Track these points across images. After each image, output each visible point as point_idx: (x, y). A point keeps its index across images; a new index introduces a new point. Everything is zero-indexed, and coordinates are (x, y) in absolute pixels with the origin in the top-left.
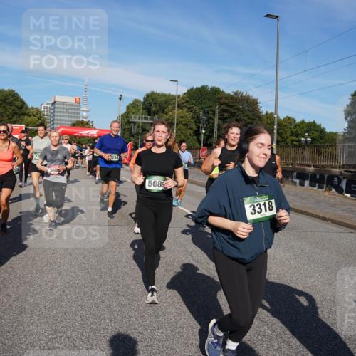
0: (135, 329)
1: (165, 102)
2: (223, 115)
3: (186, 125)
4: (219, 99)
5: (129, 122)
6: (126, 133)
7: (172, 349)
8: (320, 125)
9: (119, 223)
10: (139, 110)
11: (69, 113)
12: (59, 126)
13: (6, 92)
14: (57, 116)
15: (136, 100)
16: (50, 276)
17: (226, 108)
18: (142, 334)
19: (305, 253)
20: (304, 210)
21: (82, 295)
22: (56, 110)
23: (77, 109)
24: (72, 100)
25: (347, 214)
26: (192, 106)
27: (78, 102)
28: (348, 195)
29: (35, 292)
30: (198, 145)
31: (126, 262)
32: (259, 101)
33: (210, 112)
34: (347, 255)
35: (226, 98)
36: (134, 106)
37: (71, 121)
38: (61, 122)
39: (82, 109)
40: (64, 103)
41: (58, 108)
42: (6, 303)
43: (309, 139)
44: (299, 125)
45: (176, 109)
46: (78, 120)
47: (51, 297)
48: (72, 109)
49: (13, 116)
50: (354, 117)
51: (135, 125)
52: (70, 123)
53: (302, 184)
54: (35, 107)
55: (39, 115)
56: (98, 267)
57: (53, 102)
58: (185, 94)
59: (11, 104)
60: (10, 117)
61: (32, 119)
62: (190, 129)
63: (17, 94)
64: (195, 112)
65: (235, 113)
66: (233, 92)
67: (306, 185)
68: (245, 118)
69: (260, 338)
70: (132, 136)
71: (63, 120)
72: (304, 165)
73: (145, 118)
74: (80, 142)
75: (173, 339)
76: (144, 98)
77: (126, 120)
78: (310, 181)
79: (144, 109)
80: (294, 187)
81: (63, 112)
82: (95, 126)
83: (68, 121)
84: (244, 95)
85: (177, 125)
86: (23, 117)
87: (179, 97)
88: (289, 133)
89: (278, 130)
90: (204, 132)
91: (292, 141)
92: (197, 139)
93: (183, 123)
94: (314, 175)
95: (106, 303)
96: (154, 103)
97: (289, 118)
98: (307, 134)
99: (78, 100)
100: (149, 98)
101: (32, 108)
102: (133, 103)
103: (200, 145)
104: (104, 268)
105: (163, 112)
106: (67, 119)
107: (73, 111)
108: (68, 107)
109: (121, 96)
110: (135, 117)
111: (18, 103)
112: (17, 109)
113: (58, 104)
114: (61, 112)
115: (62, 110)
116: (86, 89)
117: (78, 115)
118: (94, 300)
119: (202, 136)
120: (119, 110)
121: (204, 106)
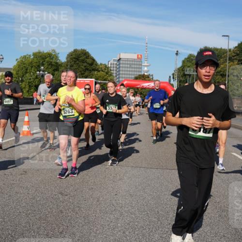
1: (218, 56)
5: (185, 75)
11: (132, 68)
12: (123, 79)
13: (79, 51)
14: (122, 71)
15: (190, 55)
21: (141, 237)
22: (121, 65)
23: (140, 65)
24: (135, 56)
27: (140, 59)
29: (98, 232)
36: (189, 59)
37: (134, 74)
38: (128, 76)
39: (143, 64)
40: (128, 60)
41: (123, 64)
46: (140, 74)
47: (112, 238)
48: (134, 64)
49: (85, 71)
51: (190, 77)
52: (133, 76)
54: (103, 63)
55: (106, 71)
56: (156, 210)
57: (119, 58)
58: (236, 47)
59: (83, 61)
60: (83, 72)
61: (101, 73)
63: (88, 52)
71: (127, 74)
77: (182, 73)
81: (127, 67)
83: (132, 75)
86: (93, 72)
87: (230, 50)
99: (139, 56)
101: (101, 64)
102: (188, 58)
106: (131, 73)
107: (136, 66)
108: (131, 63)
109: (177, 51)
110: (190, 70)
111: (89, 61)
112: (88, 65)
113: (123, 61)
114: (125, 67)
115: (126, 66)
116: (147, 46)
117: (140, 70)
120: (176, 64)
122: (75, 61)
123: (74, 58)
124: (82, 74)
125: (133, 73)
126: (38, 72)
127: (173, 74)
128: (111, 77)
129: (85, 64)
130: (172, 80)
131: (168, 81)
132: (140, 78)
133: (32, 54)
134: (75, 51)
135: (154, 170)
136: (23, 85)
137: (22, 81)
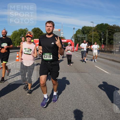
1: (89, 30)
2: (109, 33)
3: (96, 37)
4: (108, 27)
5: (77, 37)
6: (76, 40)
7: (93, 116)
9: (74, 72)
10: (80, 33)
15: (79, 29)
17: (110, 31)
23: (59, 33)
26: (98, 30)
27: (60, 31)
30: (101, 44)
31: (77, 85)
33: (105, 32)
35: (110, 27)
36: (78, 31)
39: (61, 33)
42: (38, 98)
45: (93, 32)
48: (58, 33)
49: (39, 36)
51: (79, 38)
58: (96, 26)
59: (38, 32)
60: (38, 36)
62: (98, 38)
63: (40, 29)
64: (99, 33)
65: (114, 32)
66: (113, 25)
70: (78, 41)
73: (83, 35)
75: (93, 112)
76: (82, 29)
79: (82, 32)
82: (65, 38)
84: (117, 26)
85: (93, 37)
87: (94, 27)
90: (103, 39)
93: (96, 36)
95: (71, 99)
96: (85, 30)
99: (60, 30)
100: (84, 28)
103: (102, 43)
105: (88, 33)
107: (58, 34)
108: (56, 32)
109: (74, 28)
111: (40, 32)
112: (40, 34)
116: (62, 26)
117: (60, 35)
118: (66, 98)
119: (102, 41)
120: (74, 33)
121: (102, 30)
122: (35, 32)
123: (35, 31)
124: (38, 37)
126: (21, 37)
127: (73, 37)
129: (39, 33)
130: (72, 39)
131: (71, 39)
133: (18, 30)
134: (35, 28)
135: (66, 73)
136: (15, 42)
137: (15, 40)
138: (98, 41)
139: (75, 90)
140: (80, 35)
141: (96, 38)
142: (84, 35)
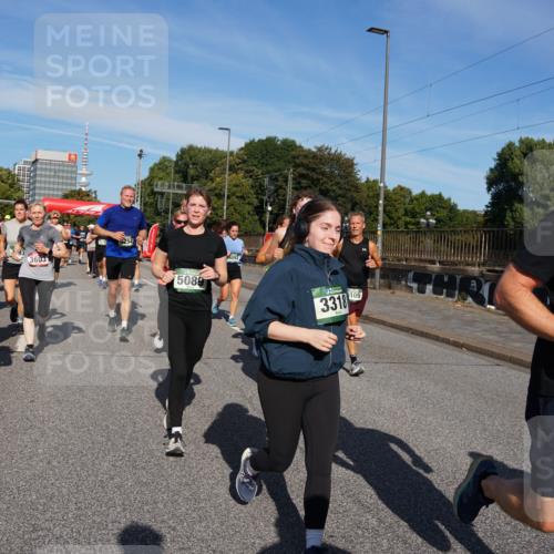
0: (163, 521)
1: (211, 162)
2: (299, 183)
3: (242, 197)
4: (294, 157)
5: (153, 193)
6: (148, 209)
8: (450, 199)
10: (168, 174)
11: (58, 177)
12: (42, 198)
14: (40, 182)
15: (164, 158)
16: (26, 438)
17: (304, 172)
18: (174, 529)
19: (428, 398)
20: (425, 330)
22: (38, 172)
23: (72, 172)
24: (64, 157)
25: (491, 337)
26: (251, 168)
27: (73, 161)
28: (493, 307)
30: (260, 230)
31: (147, 414)
32: (355, 162)
33: (280, 179)
34: (493, 399)
35: (306, 156)
36: (162, 166)
37: (62, 189)
38: (51, 192)
39: (79, 172)
40: (50, 162)
41: (41, 169)
43: (432, 221)
44: (417, 199)
45: (227, 172)
46: (73, 188)
48: (63, 171)
50: (501, 187)
51: (162, 198)
52: (60, 193)
53: (422, 291)
54: (5, 167)
57: (33, 159)
58: (242, 149)
62: (249, 203)
64: (256, 179)
65: (318, 180)
66: (316, 147)
67: (427, 291)
68: (334, 188)
69: (360, 532)
70: (158, 214)
71: (49, 189)
72: (425, 261)
73: (179, 187)
74: (77, 222)
76: (178, 156)
77: (148, 191)
78: (434, 286)
79: (176, 172)
80: (409, 295)
81: (50, 177)
82: (98, 198)
83: (58, 189)
84: (333, 151)
85: (228, 197)
87: (232, 153)
88: (402, 211)
89: (385, 206)
90: (270, 208)
91: (406, 224)
92: (260, 219)
93: (238, 194)
94: (439, 277)
95: (117, 480)
96: (194, 164)
97: (402, 188)
98: (429, 213)
99: (73, 157)
100: (186, 156)
102: (160, 163)
103: (264, 228)
104: (113, 423)
105: (207, 178)
106: (56, 186)
107: (65, 175)
108: (57, 168)
109: (141, 151)
110: (163, 185)
113: (42, 164)
114: (45, 176)
115: (48, 173)
116: (86, 140)
117: (74, 182)
118: (97, 476)
119: (268, 215)
120: (138, 173)
121: (270, 168)
125: (60, 187)
128: (19, 194)
132: (72, 197)
138: (247, 216)
139: (137, 440)
140: (169, 187)
141: (242, 201)
142: (184, 185)
